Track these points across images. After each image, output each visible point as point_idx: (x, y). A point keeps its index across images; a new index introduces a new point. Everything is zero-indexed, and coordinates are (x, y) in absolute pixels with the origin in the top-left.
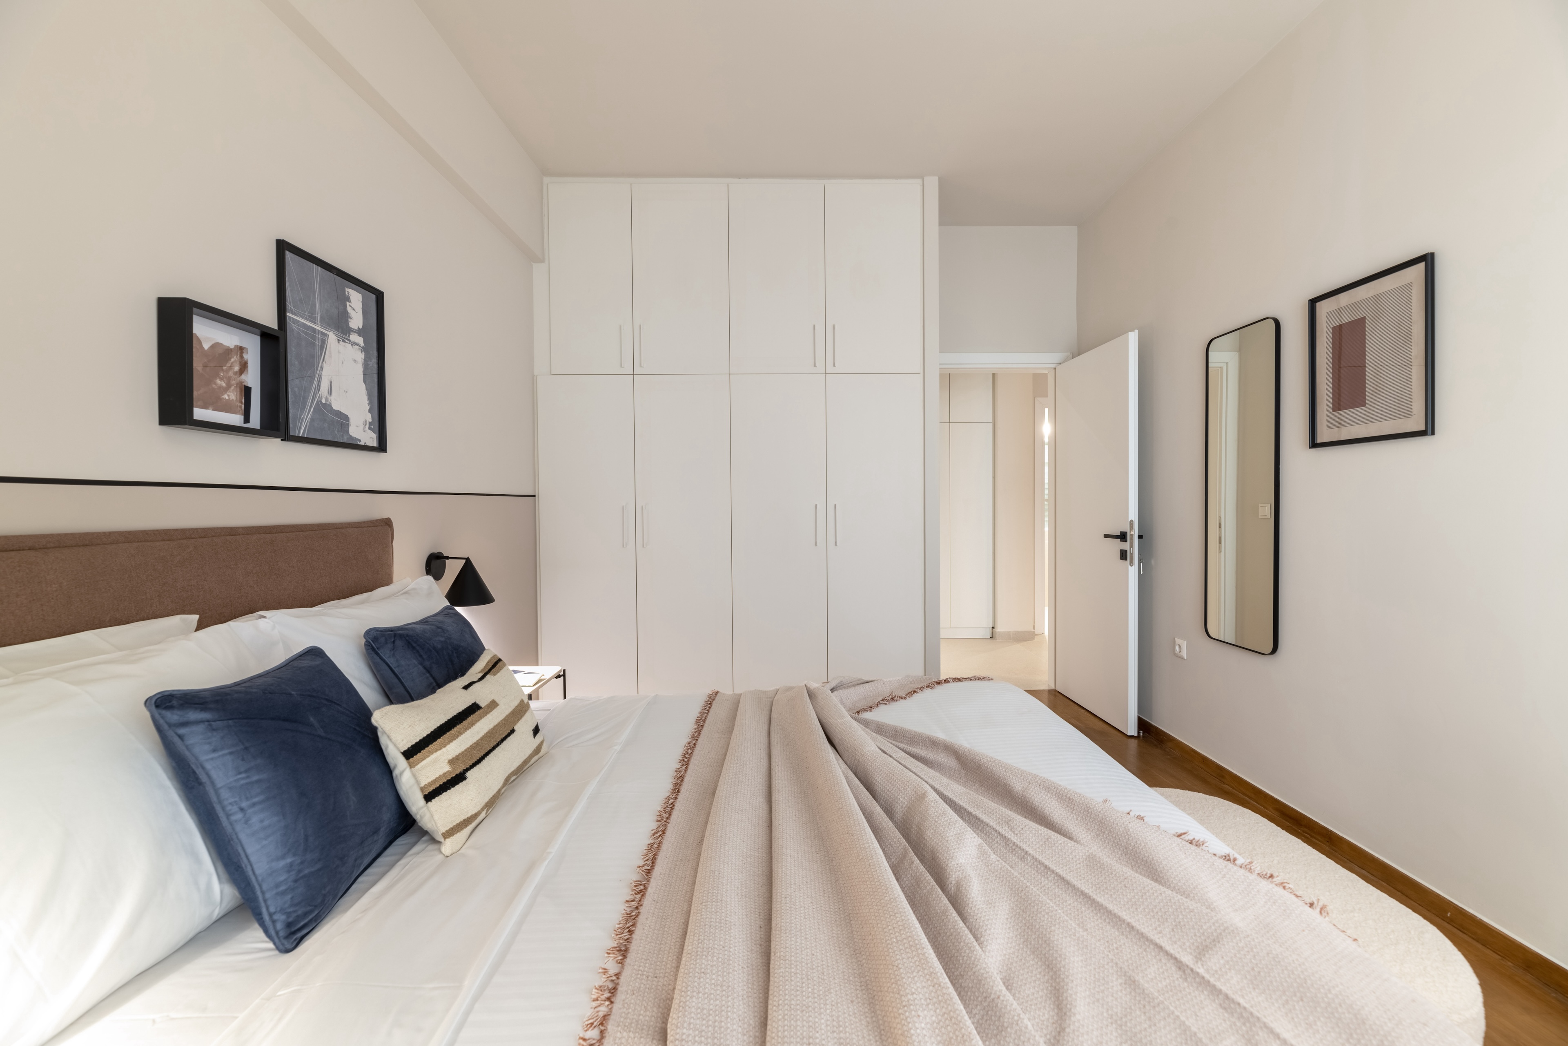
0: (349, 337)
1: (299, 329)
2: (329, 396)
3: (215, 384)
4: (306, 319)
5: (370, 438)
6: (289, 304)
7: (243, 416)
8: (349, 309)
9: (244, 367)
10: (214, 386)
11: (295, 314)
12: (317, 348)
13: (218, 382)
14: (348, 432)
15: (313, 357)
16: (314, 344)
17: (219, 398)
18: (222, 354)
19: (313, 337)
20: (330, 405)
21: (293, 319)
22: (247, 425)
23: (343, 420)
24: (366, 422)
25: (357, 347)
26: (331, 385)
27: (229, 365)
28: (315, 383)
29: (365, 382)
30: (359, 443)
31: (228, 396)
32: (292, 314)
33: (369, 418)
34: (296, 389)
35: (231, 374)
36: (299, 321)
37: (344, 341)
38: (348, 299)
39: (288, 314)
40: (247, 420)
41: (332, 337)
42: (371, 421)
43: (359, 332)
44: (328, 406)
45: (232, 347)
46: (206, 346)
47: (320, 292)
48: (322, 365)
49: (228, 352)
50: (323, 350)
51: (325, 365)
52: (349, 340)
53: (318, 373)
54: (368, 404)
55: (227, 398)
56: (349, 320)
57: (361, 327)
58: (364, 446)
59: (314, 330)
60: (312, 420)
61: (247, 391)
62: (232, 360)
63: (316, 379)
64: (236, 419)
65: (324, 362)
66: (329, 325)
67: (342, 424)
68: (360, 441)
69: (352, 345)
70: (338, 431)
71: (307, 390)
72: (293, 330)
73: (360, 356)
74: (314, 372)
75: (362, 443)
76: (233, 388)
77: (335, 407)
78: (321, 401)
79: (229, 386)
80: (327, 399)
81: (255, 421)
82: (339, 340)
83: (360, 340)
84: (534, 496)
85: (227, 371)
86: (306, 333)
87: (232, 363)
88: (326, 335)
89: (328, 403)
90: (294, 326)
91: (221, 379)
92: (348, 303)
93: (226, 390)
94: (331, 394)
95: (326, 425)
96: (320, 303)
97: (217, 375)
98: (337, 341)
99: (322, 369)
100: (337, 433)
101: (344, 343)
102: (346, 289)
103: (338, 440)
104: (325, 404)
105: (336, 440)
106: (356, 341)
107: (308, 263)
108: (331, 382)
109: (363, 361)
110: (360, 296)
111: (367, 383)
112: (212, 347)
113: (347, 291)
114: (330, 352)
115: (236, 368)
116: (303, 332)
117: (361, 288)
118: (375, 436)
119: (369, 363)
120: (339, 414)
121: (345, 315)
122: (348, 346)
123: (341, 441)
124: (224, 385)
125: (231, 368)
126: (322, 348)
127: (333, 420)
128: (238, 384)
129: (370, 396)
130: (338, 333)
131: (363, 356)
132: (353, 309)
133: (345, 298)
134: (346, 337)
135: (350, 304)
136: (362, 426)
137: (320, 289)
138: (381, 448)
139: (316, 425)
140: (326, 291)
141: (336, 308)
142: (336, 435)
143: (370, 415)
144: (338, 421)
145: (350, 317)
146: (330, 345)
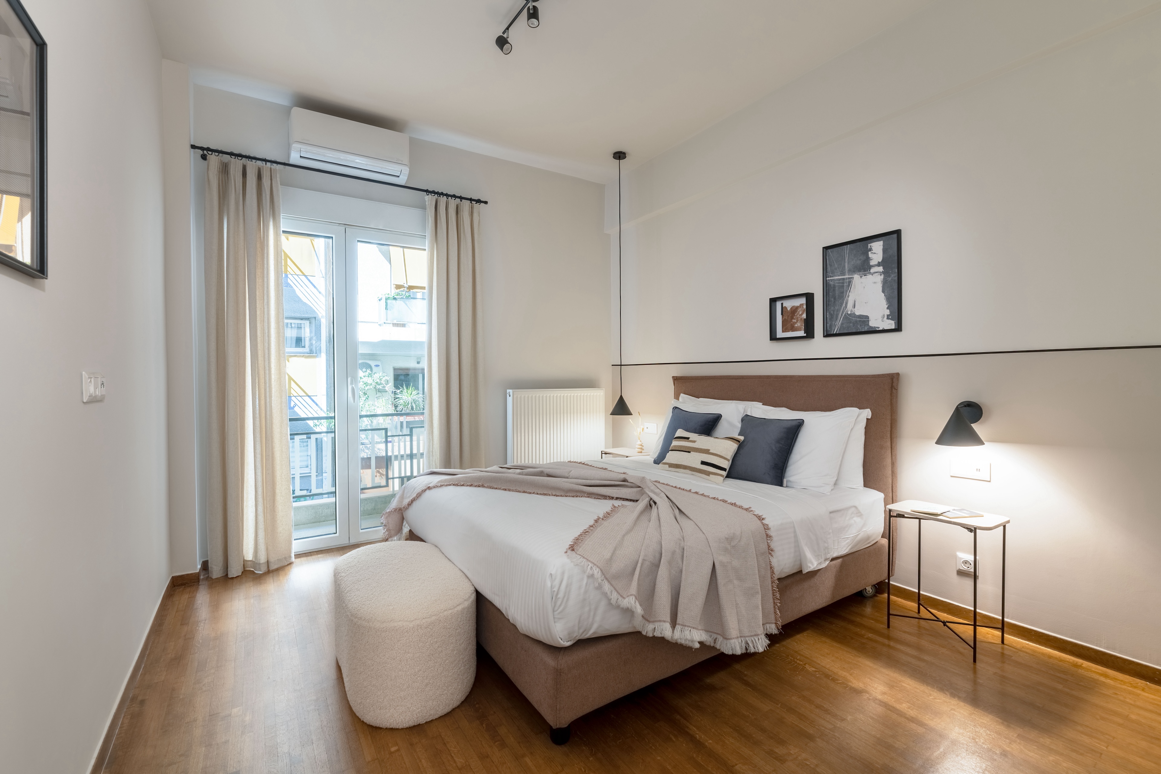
0: (870, 271)
1: (835, 283)
2: (853, 309)
3: (792, 322)
4: (839, 276)
5: (891, 324)
6: (828, 274)
7: (804, 331)
8: (870, 255)
9: (804, 311)
10: (792, 323)
11: (832, 277)
12: (845, 287)
14: (868, 325)
15: (843, 293)
16: (843, 286)
17: (794, 327)
18: (795, 310)
19: (843, 283)
21: (831, 279)
23: (865, 319)
24: (884, 316)
25: (877, 274)
26: (855, 303)
27: (797, 313)
28: (844, 305)
29: (883, 291)
30: (877, 329)
32: (831, 277)
33: (888, 312)
34: (832, 312)
35: (798, 316)
36: (834, 279)
37: (865, 275)
38: (871, 250)
39: (827, 279)
41: (856, 277)
42: (889, 314)
43: (879, 265)
44: (853, 315)
45: (799, 305)
46: (789, 309)
48: (848, 295)
49: (797, 308)
50: (849, 287)
52: (871, 273)
53: (846, 299)
54: (887, 304)
55: (797, 326)
57: (880, 261)
58: (883, 330)
59: (844, 279)
60: (842, 324)
61: (805, 321)
62: (799, 310)
63: (844, 303)
64: (801, 333)
65: (850, 293)
66: (854, 272)
67: (864, 321)
68: (879, 328)
69: (872, 275)
70: (860, 326)
71: (839, 310)
72: (831, 285)
73: (879, 278)
74: (843, 300)
75: (881, 329)
77: (857, 314)
78: (847, 314)
79: (797, 321)
80: (851, 311)
82: (861, 277)
83: (881, 269)
85: (797, 315)
88: (852, 278)
89: (853, 313)
90: (831, 283)
91: (794, 319)
92: (870, 253)
93: (796, 323)
94: (854, 308)
95: (851, 325)
96: (848, 263)
98: (860, 278)
99: (848, 297)
101: (865, 277)
102: (869, 245)
103: (861, 331)
104: (851, 314)
105: (859, 331)
106: (876, 271)
107: (841, 247)
108: (855, 301)
109: (882, 280)
110: (881, 243)
111: (886, 291)
112: (791, 308)
113: (871, 246)
114: (855, 286)
115: (800, 313)
116: (837, 283)
117: (884, 238)
118: (893, 322)
119: (888, 279)
120: (860, 316)
121: (868, 259)
122: (869, 277)
123: (863, 331)
124: (795, 321)
125: (798, 314)
126: (849, 285)
127: (856, 321)
128: (801, 319)
129: (888, 299)
130: (861, 273)
131: (882, 277)
132: (875, 253)
133: (867, 251)
134: (867, 272)
135: (872, 252)
136: (881, 319)
137: (849, 256)
138: (898, 328)
139: (844, 326)
140: (853, 255)
141: (860, 260)
142: (858, 328)
143: (888, 310)
144: (860, 321)
145: (871, 260)
146: (855, 282)
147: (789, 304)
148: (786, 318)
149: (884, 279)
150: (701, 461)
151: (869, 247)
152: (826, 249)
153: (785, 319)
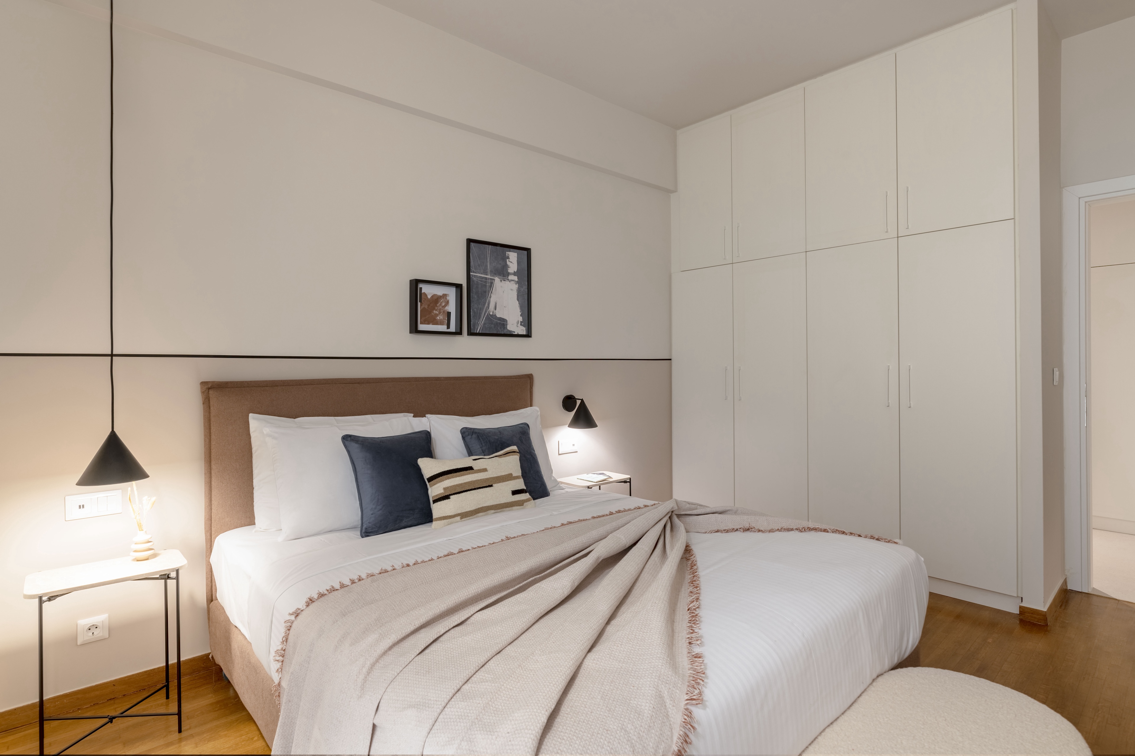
0: (508, 277)
1: (478, 280)
2: (494, 311)
3: (433, 313)
4: (482, 274)
5: (522, 331)
6: (472, 269)
7: (446, 326)
8: (508, 263)
9: (447, 303)
10: (433, 314)
11: (476, 273)
12: (487, 287)
13: (435, 312)
14: (506, 328)
15: (485, 292)
16: (486, 286)
17: (435, 319)
18: (436, 299)
19: (486, 282)
20: (495, 315)
21: (474, 275)
22: (449, 330)
23: (503, 322)
24: (518, 321)
25: (513, 282)
26: (496, 305)
27: (439, 303)
28: (486, 305)
29: (518, 300)
30: (513, 333)
31: (439, 317)
32: (474, 273)
33: (521, 319)
34: (475, 310)
35: (441, 307)
36: (478, 276)
37: (504, 280)
38: (508, 258)
39: (471, 273)
40: (448, 327)
41: (497, 280)
42: (522, 320)
43: (515, 274)
44: (494, 316)
45: (441, 295)
46: (429, 297)
47: (490, 258)
48: (490, 295)
49: (440, 297)
50: (491, 287)
51: (492, 295)
52: (508, 279)
53: (488, 300)
54: (520, 312)
55: (439, 318)
56: (508, 268)
57: (516, 271)
58: (517, 334)
59: (486, 278)
60: (484, 324)
61: (449, 314)
62: (441, 301)
63: (487, 303)
64: (443, 328)
65: (492, 294)
66: (495, 274)
67: (502, 324)
68: (514, 332)
69: (510, 282)
70: (500, 328)
71: (481, 309)
72: (474, 281)
73: (515, 287)
74: (486, 300)
75: (516, 333)
76: (441, 313)
77: (498, 316)
78: (490, 314)
79: (440, 313)
80: (493, 312)
81: (453, 329)
82: (501, 281)
83: (516, 278)
84: (670, 360)
86: (481, 281)
87: (441, 302)
88: (493, 279)
89: (494, 314)
90: (474, 279)
91: (436, 310)
92: (507, 260)
93: (438, 315)
94: (496, 309)
95: (493, 326)
96: (490, 264)
97: (434, 309)
98: (500, 281)
99: (490, 297)
100: (499, 329)
101: (504, 282)
102: (507, 253)
103: (501, 333)
104: (492, 315)
105: (499, 333)
106: (513, 279)
107: (484, 245)
108: (496, 303)
109: (517, 289)
110: (516, 254)
111: (520, 300)
112: (432, 296)
113: (508, 254)
114: (496, 288)
115: (443, 304)
116: (480, 280)
117: (518, 250)
118: (524, 328)
119: (521, 289)
120: (500, 319)
121: (506, 266)
122: (507, 282)
123: (502, 333)
124: (437, 313)
125: (440, 305)
126: (491, 286)
127: (497, 323)
128: (444, 311)
129: (521, 307)
130: (501, 277)
131: (517, 286)
132: (511, 262)
133: (506, 258)
134: (506, 278)
135: (509, 260)
136: (516, 324)
137: (490, 257)
138: (528, 335)
139: (486, 326)
140: (494, 257)
141: (500, 264)
142: (499, 330)
143: (521, 317)
144: (500, 323)
145: (509, 267)
146: (496, 284)
147: (428, 290)
148: (426, 307)
149: (518, 288)
150: (511, 492)
151: (507, 255)
152: (470, 241)
153: (424, 308)
